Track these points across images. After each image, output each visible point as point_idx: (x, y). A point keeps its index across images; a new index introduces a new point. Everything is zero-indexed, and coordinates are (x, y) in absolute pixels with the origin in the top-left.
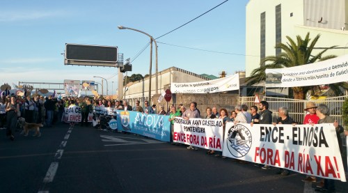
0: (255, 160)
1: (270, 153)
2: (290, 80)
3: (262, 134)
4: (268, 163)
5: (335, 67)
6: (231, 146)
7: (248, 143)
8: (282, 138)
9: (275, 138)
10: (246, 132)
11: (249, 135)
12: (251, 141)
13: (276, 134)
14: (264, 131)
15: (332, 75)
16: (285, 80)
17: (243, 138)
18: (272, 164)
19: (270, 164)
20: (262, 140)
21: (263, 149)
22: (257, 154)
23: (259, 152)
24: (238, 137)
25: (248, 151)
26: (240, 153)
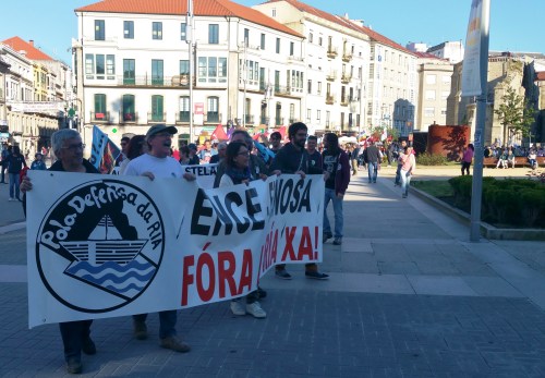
1: (227, 265)
4: (222, 294)
6: (69, 273)
7: (148, 250)
8: (258, 217)
10: (142, 210)
11: (154, 219)
12: (159, 242)
17: (129, 232)
18: (233, 292)
19: (228, 296)
21: (205, 259)
22: (187, 280)
23: (192, 270)
24: (105, 232)
25: (152, 277)
26: (110, 290)
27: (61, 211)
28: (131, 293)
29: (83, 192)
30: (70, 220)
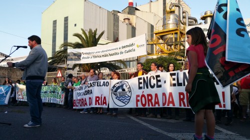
0: (137, 106)
1: (150, 98)
2: (88, 58)
3: (140, 83)
4: (149, 106)
5: (124, 47)
6: (116, 98)
8: (159, 83)
9: (152, 85)
12: (130, 91)
13: (154, 82)
14: (142, 81)
15: (122, 53)
16: (84, 58)
17: (124, 90)
18: (152, 105)
19: (151, 106)
20: (140, 88)
21: (143, 96)
22: (138, 101)
23: (139, 98)
24: (120, 90)
25: (129, 99)
26: (123, 103)
27: (114, 86)
28: (126, 103)
29: (118, 83)
30: (115, 88)
